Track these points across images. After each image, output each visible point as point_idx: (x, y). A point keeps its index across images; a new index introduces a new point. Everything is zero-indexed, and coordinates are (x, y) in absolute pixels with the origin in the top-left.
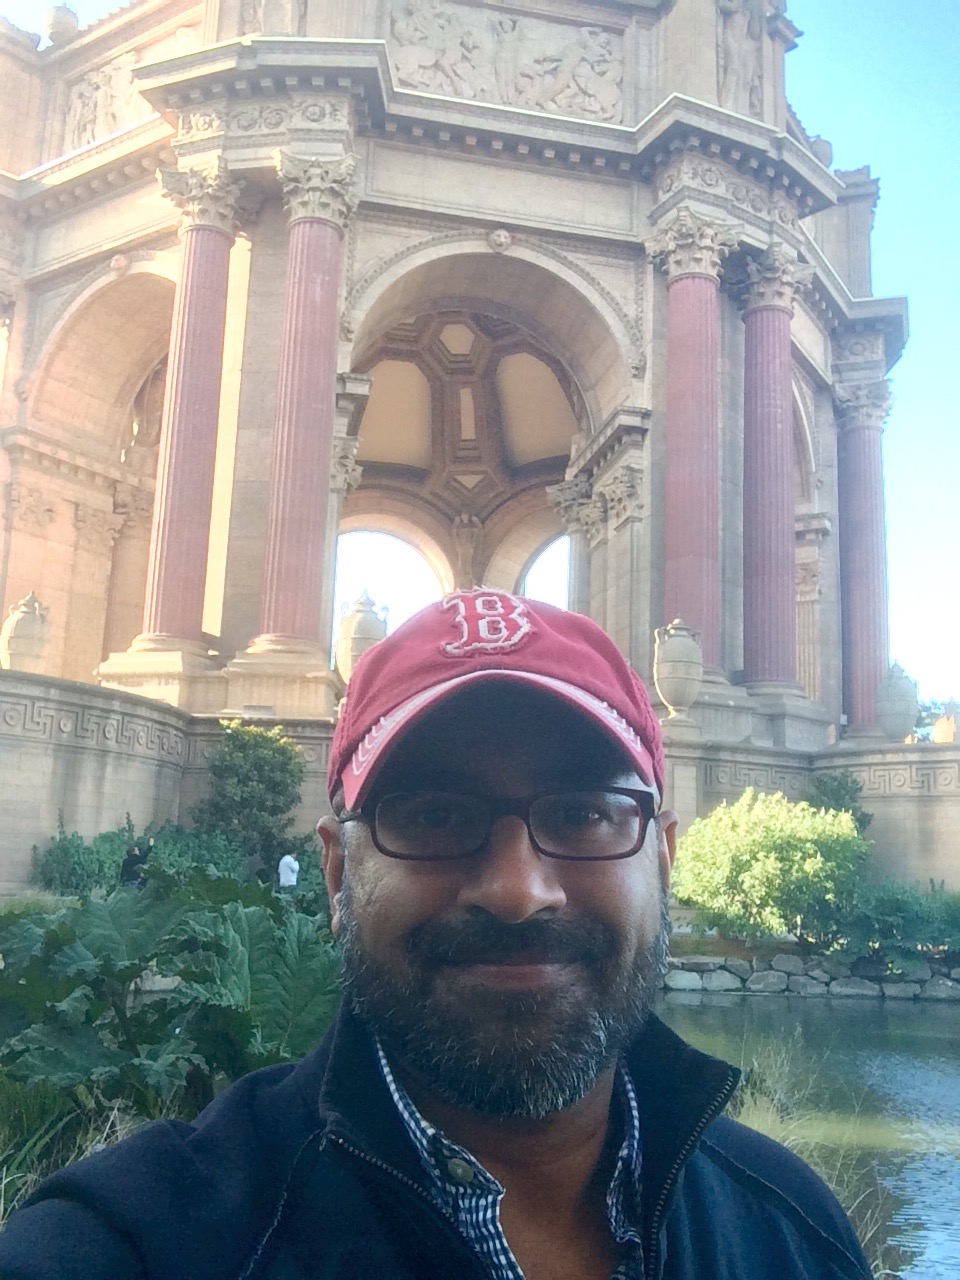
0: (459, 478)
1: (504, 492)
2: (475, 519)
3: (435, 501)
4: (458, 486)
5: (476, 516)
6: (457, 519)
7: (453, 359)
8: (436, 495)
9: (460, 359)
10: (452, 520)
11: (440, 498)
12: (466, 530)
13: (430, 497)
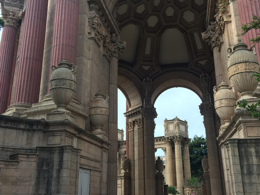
0: (199, 62)
2: (206, 74)
4: (200, 65)
5: (207, 73)
6: (201, 76)
8: (192, 69)
10: (199, 77)
12: (204, 78)
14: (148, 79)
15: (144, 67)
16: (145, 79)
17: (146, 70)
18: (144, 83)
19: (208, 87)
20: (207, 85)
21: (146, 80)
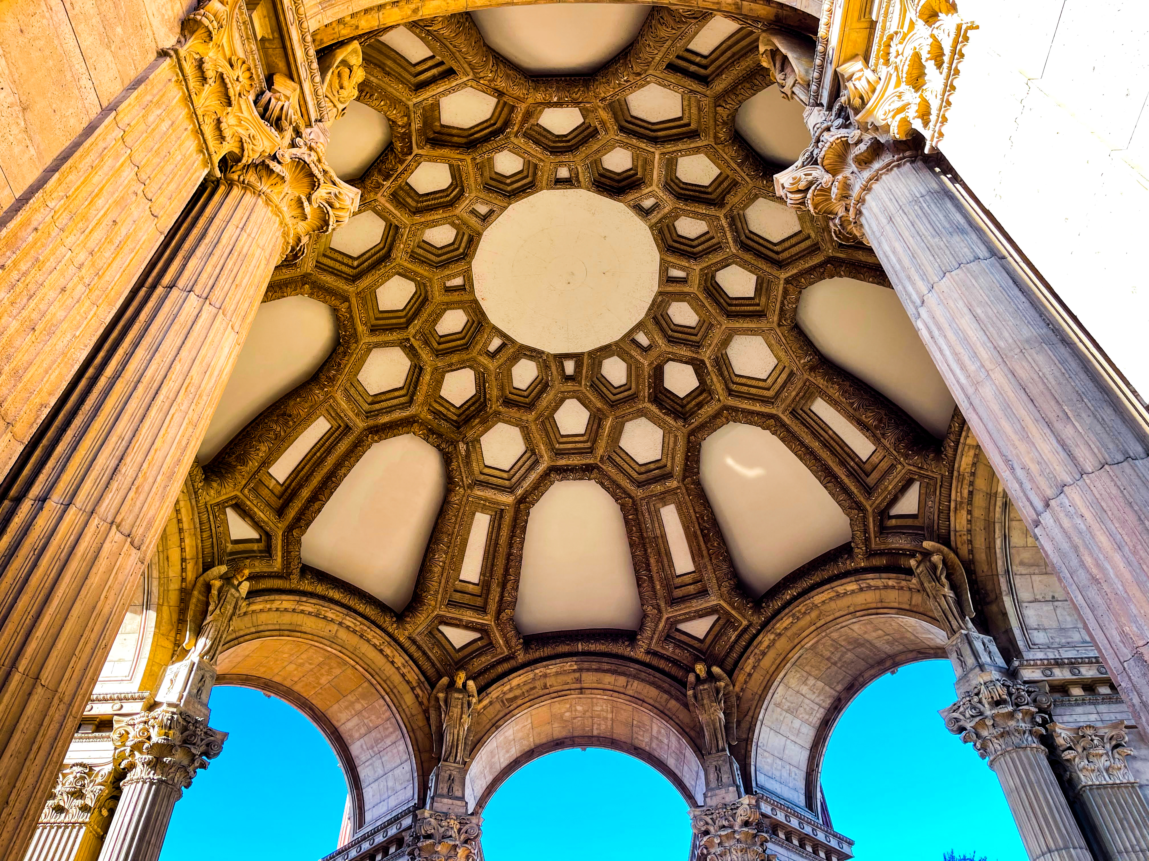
0: (682, 627)
1: (750, 625)
3: (655, 662)
4: (683, 638)
7: (643, 469)
8: (655, 654)
9: (652, 466)
11: (661, 657)
13: (647, 659)
14: (461, 678)
15: (450, 632)
16: (445, 680)
17: (457, 647)
18: (441, 695)
19: (725, 727)
20: (722, 716)
21: (452, 684)
